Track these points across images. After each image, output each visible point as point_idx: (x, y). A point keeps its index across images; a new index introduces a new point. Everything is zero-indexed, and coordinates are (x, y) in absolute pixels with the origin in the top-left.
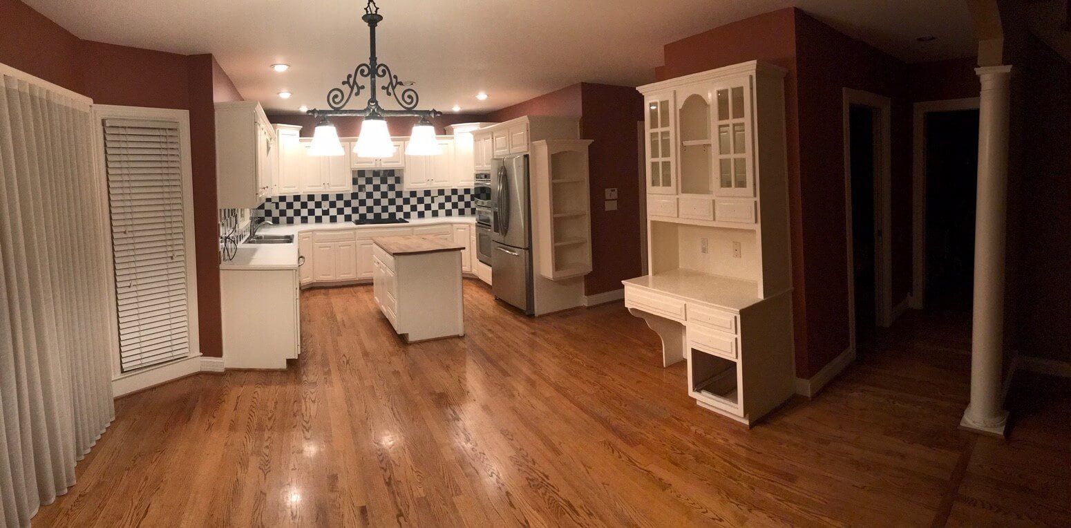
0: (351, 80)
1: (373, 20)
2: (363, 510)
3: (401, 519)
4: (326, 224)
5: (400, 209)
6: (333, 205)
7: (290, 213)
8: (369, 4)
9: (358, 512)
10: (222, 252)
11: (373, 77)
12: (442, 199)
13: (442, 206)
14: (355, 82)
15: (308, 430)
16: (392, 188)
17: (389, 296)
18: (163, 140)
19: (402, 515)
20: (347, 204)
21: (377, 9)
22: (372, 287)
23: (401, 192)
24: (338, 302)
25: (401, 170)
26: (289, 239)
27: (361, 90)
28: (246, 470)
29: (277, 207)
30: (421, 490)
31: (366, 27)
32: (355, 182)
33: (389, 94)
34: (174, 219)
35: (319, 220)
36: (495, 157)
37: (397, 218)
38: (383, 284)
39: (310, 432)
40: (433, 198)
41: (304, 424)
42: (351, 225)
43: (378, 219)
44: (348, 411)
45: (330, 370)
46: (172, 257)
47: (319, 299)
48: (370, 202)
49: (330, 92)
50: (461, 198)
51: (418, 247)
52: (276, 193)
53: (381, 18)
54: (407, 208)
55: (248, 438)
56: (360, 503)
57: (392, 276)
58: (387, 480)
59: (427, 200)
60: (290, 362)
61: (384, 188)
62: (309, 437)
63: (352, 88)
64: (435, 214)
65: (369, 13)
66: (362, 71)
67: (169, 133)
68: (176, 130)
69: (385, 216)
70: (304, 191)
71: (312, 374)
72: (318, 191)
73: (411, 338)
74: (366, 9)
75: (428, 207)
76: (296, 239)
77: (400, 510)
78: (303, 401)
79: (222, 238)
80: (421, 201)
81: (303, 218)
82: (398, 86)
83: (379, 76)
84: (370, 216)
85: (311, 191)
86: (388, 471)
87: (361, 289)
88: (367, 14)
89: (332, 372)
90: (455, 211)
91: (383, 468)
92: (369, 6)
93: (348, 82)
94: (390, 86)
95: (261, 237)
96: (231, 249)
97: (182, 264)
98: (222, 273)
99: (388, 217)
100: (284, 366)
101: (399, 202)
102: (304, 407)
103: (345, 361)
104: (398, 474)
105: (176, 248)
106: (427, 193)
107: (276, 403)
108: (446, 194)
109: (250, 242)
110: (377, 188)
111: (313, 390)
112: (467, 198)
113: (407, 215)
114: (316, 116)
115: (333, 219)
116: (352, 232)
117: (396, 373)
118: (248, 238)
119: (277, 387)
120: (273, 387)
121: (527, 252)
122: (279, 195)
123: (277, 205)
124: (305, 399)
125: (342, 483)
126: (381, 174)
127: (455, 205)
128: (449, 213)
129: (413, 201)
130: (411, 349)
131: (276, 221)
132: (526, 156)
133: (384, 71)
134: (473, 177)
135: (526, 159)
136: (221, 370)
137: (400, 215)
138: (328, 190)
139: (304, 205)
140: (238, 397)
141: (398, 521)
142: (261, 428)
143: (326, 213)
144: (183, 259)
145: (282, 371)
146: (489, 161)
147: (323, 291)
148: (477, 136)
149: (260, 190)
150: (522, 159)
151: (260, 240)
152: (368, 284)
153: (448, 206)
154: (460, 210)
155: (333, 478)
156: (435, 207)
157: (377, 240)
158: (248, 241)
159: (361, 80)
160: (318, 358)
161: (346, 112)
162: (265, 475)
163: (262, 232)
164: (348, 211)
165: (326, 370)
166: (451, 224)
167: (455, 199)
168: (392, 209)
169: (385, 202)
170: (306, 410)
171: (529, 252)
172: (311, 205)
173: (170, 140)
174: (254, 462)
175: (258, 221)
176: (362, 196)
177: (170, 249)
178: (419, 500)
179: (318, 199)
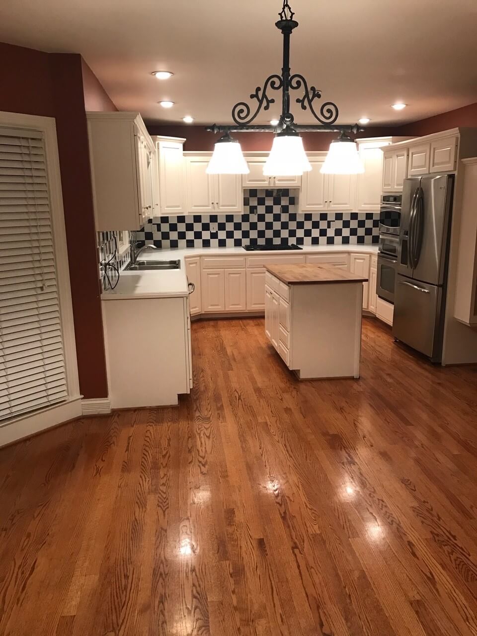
0: (260, 94)
1: (287, 26)
2: (261, 542)
3: (296, 551)
4: (214, 250)
5: (292, 233)
6: (222, 227)
7: (174, 236)
8: (284, 8)
9: (255, 544)
10: (102, 281)
11: (286, 90)
12: (339, 224)
13: (338, 232)
14: (264, 95)
15: (204, 465)
16: (285, 209)
17: (281, 329)
18: (26, 151)
19: (297, 548)
20: (238, 227)
21: (293, 14)
22: (262, 320)
23: (295, 214)
24: (227, 334)
25: (297, 190)
26: (175, 265)
27: (270, 104)
28: (144, 509)
29: (159, 230)
30: (316, 527)
31: (279, 34)
32: (246, 202)
33: (304, 108)
34: (43, 243)
35: (206, 244)
36: (409, 177)
37: (290, 244)
38: (275, 317)
39: (207, 466)
40: (329, 223)
41: (201, 459)
42: (241, 250)
43: (269, 245)
44: (242, 447)
45: (222, 406)
46: (42, 288)
47: (208, 332)
48: (261, 226)
49: (235, 107)
50: (361, 224)
51: (315, 276)
52: (157, 213)
53: (296, 24)
54: (300, 233)
55: (143, 478)
56: (257, 536)
57: (286, 307)
58: (283, 515)
59: (323, 225)
60: (181, 397)
61: (277, 209)
62: (205, 472)
63: (261, 102)
64: (330, 241)
65: (284, 18)
66: (273, 83)
67: (32, 144)
68: (40, 140)
69: (277, 241)
70: (188, 211)
71: (206, 408)
72: (205, 211)
73: (303, 376)
74: (280, 14)
75: (323, 233)
76: (182, 264)
77: (295, 543)
78: (198, 437)
79: (101, 264)
80: (316, 225)
81: (188, 241)
82: (316, 98)
83: (293, 88)
84: (261, 242)
85: (198, 211)
86: (283, 506)
87: (251, 322)
88: (282, 20)
89: (225, 407)
90: (353, 239)
91: (278, 503)
92: (284, 11)
93: (256, 96)
94: (306, 100)
95: (143, 263)
96: (112, 276)
97: (55, 295)
98: (103, 304)
99: (279, 243)
100: (175, 401)
101: (293, 225)
102: (199, 443)
103: (237, 396)
104: (293, 509)
105: (47, 277)
106: (324, 216)
107: (169, 440)
108: (344, 219)
109: (132, 269)
110: (269, 210)
111: (207, 426)
112: (369, 224)
113: (300, 241)
114: (215, 132)
115: (222, 244)
116: (242, 259)
117: (287, 410)
118: (129, 264)
119: (169, 424)
120: (165, 425)
121: (441, 289)
122: (160, 216)
123: (159, 226)
124: (199, 434)
125: (239, 517)
126: (274, 194)
127: (353, 232)
128: (346, 241)
129: (308, 225)
130: (302, 387)
131: (159, 245)
132: (451, 177)
133: (298, 83)
134: (379, 200)
135: (451, 180)
136: (107, 411)
137: (292, 241)
138: (217, 210)
139: (190, 227)
140: (129, 438)
141: (293, 552)
142: (156, 466)
143: (214, 236)
144: (54, 289)
145: (172, 407)
146: (402, 182)
147: (212, 323)
148: (388, 152)
149: (143, 210)
150: (445, 180)
151: (143, 266)
152: (258, 317)
153: (346, 232)
154: (359, 237)
155: (231, 513)
156: (331, 233)
157: (270, 267)
158: (129, 268)
159: (271, 93)
160: (210, 394)
161: (253, 127)
162: (164, 512)
163: (144, 258)
164: (238, 235)
165: (219, 405)
166: (349, 253)
167: (354, 224)
168: (285, 234)
169: (277, 226)
170: (201, 446)
171: (443, 289)
172: (198, 227)
173: (34, 152)
174: (152, 500)
175: (138, 246)
176: (254, 218)
177: (39, 278)
178: (315, 536)
179: (205, 220)
